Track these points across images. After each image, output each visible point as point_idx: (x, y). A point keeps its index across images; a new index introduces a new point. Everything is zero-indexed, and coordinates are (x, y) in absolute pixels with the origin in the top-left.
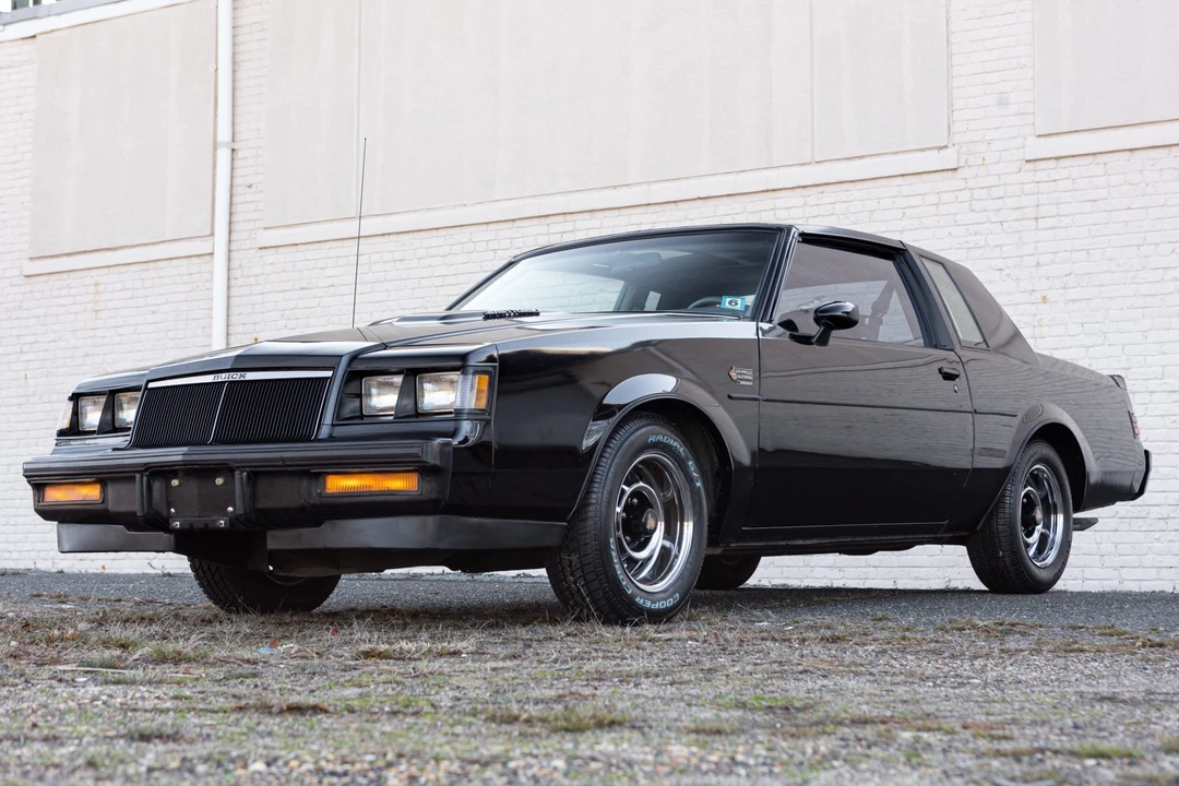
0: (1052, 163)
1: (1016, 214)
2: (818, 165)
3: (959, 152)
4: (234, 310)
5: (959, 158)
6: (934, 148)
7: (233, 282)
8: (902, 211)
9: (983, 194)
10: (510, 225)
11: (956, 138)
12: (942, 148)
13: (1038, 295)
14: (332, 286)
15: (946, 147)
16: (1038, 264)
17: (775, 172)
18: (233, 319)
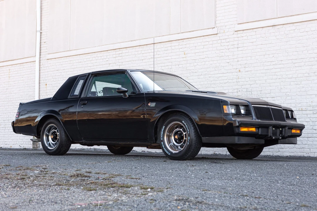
0: (242, 32)
1: (232, 47)
2: (182, 34)
3: (218, 29)
4: (41, 77)
5: (218, 31)
6: (211, 28)
7: (41, 69)
8: (203, 46)
9: (224, 41)
10: (106, 52)
11: (217, 25)
12: (213, 28)
13: (238, 70)
14: (64, 69)
15: (214, 28)
16: (238, 61)
17: (171, 35)
18: (41, 79)
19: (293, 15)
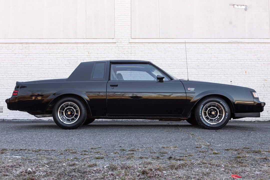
0: (134, 44)
1: (127, 52)
2: (87, 39)
5: (116, 41)
6: (111, 38)
8: (105, 49)
9: (121, 48)
11: (116, 37)
15: (114, 39)
17: (77, 39)
19: (170, 38)
